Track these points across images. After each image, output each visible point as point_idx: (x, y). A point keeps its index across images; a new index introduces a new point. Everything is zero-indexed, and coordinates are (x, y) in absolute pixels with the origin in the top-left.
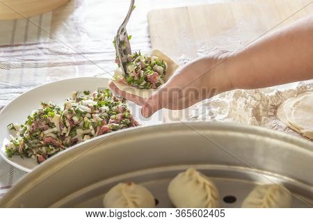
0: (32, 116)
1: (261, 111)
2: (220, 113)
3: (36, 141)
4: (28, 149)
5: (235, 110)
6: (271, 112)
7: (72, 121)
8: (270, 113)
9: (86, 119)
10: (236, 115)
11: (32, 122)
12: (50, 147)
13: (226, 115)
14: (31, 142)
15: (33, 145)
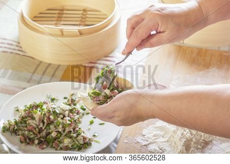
0: (28, 106)
1: (192, 143)
2: (163, 137)
3: (24, 125)
4: (16, 130)
5: (174, 137)
6: (201, 145)
7: (49, 118)
8: (199, 146)
9: (59, 119)
10: (173, 141)
11: (27, 110)
12: (31, 133)
13: (166, 140)
14: (20, 125)
15: (21, 128)
